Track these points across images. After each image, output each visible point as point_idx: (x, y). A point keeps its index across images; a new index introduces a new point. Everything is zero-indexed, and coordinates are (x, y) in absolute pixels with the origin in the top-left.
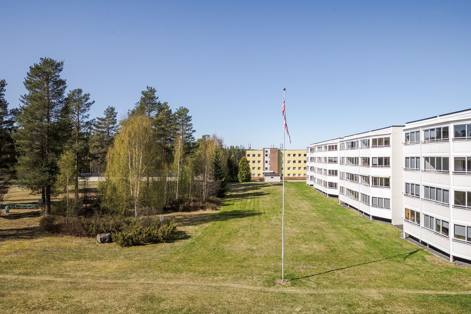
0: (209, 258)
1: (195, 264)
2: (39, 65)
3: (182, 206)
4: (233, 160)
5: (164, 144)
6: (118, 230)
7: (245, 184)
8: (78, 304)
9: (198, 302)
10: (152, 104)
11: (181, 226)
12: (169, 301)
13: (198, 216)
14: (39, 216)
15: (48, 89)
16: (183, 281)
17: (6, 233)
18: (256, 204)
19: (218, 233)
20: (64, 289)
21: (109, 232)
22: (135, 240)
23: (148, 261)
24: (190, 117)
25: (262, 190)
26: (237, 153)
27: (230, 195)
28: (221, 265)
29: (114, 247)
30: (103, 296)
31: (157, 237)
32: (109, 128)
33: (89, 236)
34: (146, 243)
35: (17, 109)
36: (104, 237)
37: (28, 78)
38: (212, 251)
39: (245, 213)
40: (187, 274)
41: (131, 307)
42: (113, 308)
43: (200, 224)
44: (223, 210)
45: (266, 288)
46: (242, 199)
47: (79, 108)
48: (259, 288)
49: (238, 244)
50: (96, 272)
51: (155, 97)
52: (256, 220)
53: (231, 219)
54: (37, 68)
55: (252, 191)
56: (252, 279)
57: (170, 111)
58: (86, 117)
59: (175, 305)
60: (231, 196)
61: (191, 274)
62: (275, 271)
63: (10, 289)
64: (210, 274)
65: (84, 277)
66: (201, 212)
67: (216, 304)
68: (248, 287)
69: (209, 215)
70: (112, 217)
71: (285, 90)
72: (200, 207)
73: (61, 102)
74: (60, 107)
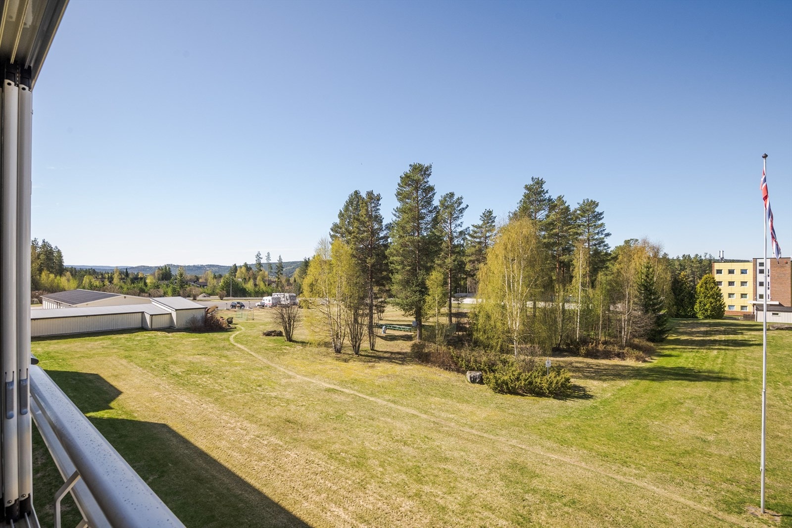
0: (619, 435)
1: (593, 439)
2: (409, 172)
3: (584, 349)
4: (684, 279)
5: (559, 257)
6: (492, 370)
7: (709, 322)
8: (437, 449)
9: (588, 495)
10: (540, 201)
11: (580, 378)
12: (545, 480)
13: (610, 368)
14: (411, 340)
15: (418, 198)
16: (571, 458)
17: (381, 354)
18: (729, 360)
19: (642, 400)
20: (426, 428)
21: (481, 370)
22: (511, 387)
23: (526, 419)
24: (601, 214)
25: (747, 336)
26: (697, 268)
27: (675, 339)
28: (638, 451)
29: (485, 390)
30: (465, 447)
31: (542, 388)
32: (486, 237)
33: (458, 371)
34: (525, 393)
35: (390, 223)
36: (474, 376)
37: (399, 189)
38: (624, 426)
39: (702, 374)
40: (578, 451)
41: (495, 471)
42: (474, 466)
43: (612, 380)
44: (657, 363)
45: (720, 513)
46: (699, 349)
47: (451, 215)
48: (705, 508)
49: (677, 424)
50: (461, 416)
51: (544, 190)
52: (722, 390)
53: (670, 381)
54: (407, 176)
55: (724, 336)
56: (695, 488)
57: (567, 208)
58: (459, 225)
59: (553, 489)
60: (677, 342)
61: (585, 451)
62: (748, 490)
63: (379, 414)
64: (617, 460)
65: (447, 419)
66: (616, 361)
67: (617, 508)
68: (682, 500)
69: (630, 367)
70: (486, 352)
71: (765, 156)
72: (615, 354)
73: (430, 212)
74: (429, 219)
